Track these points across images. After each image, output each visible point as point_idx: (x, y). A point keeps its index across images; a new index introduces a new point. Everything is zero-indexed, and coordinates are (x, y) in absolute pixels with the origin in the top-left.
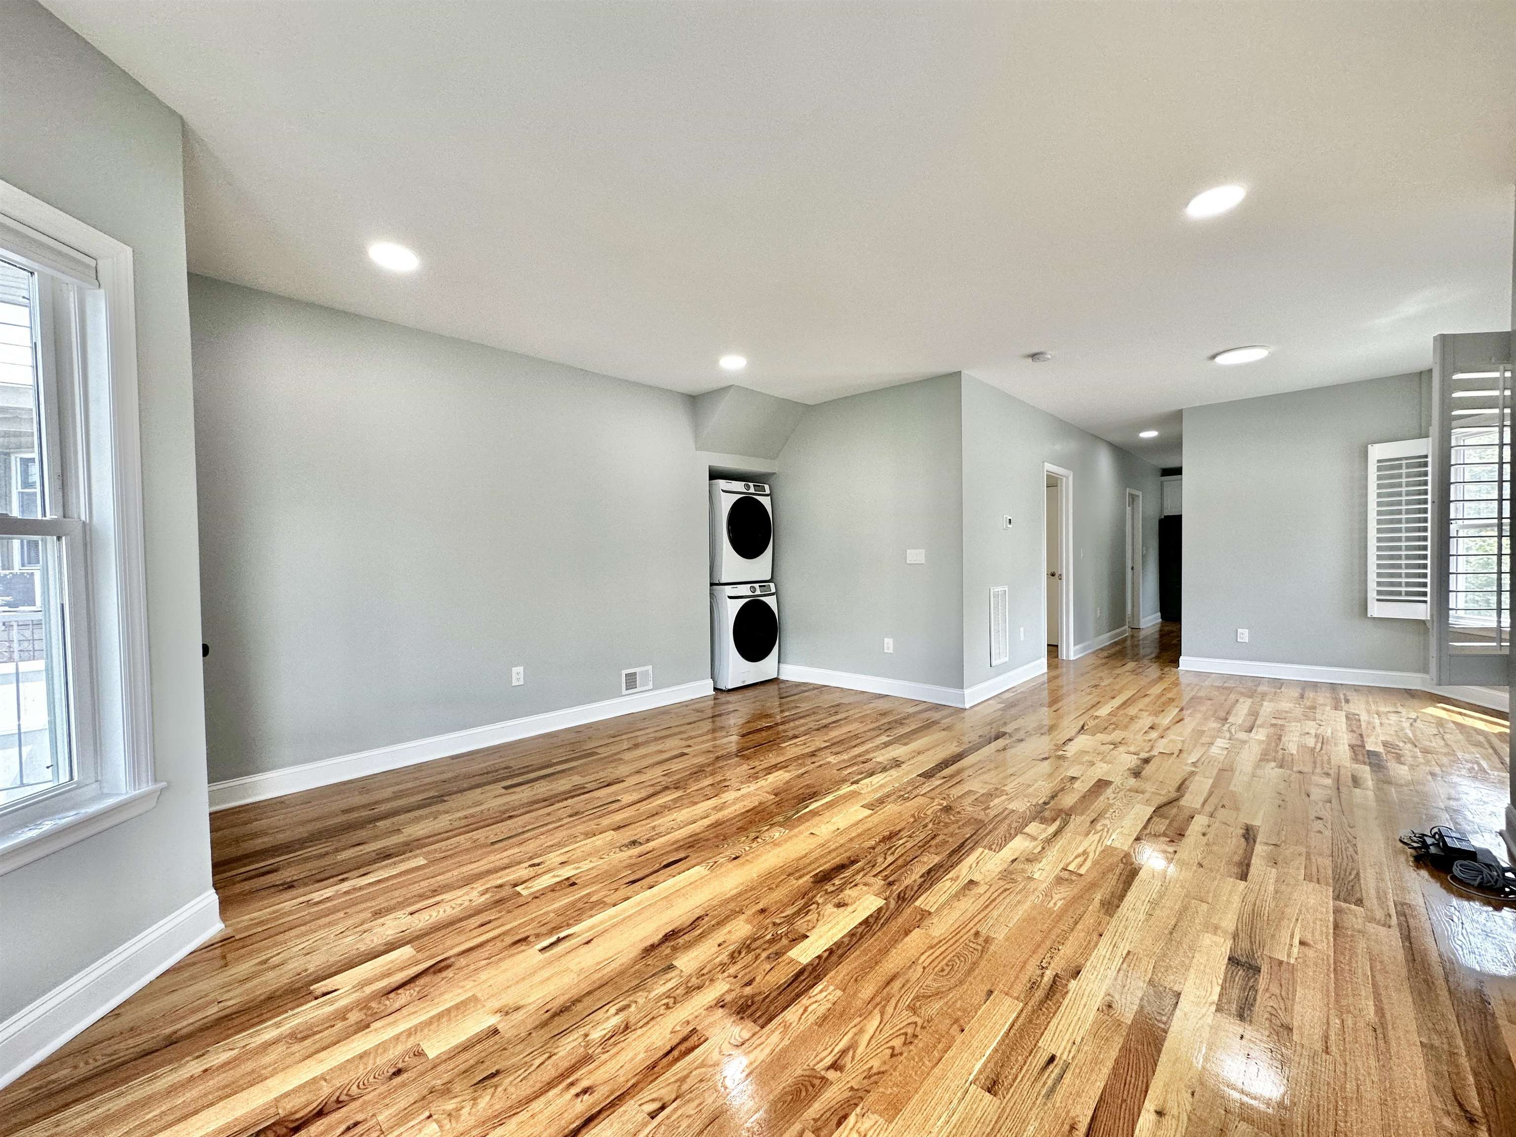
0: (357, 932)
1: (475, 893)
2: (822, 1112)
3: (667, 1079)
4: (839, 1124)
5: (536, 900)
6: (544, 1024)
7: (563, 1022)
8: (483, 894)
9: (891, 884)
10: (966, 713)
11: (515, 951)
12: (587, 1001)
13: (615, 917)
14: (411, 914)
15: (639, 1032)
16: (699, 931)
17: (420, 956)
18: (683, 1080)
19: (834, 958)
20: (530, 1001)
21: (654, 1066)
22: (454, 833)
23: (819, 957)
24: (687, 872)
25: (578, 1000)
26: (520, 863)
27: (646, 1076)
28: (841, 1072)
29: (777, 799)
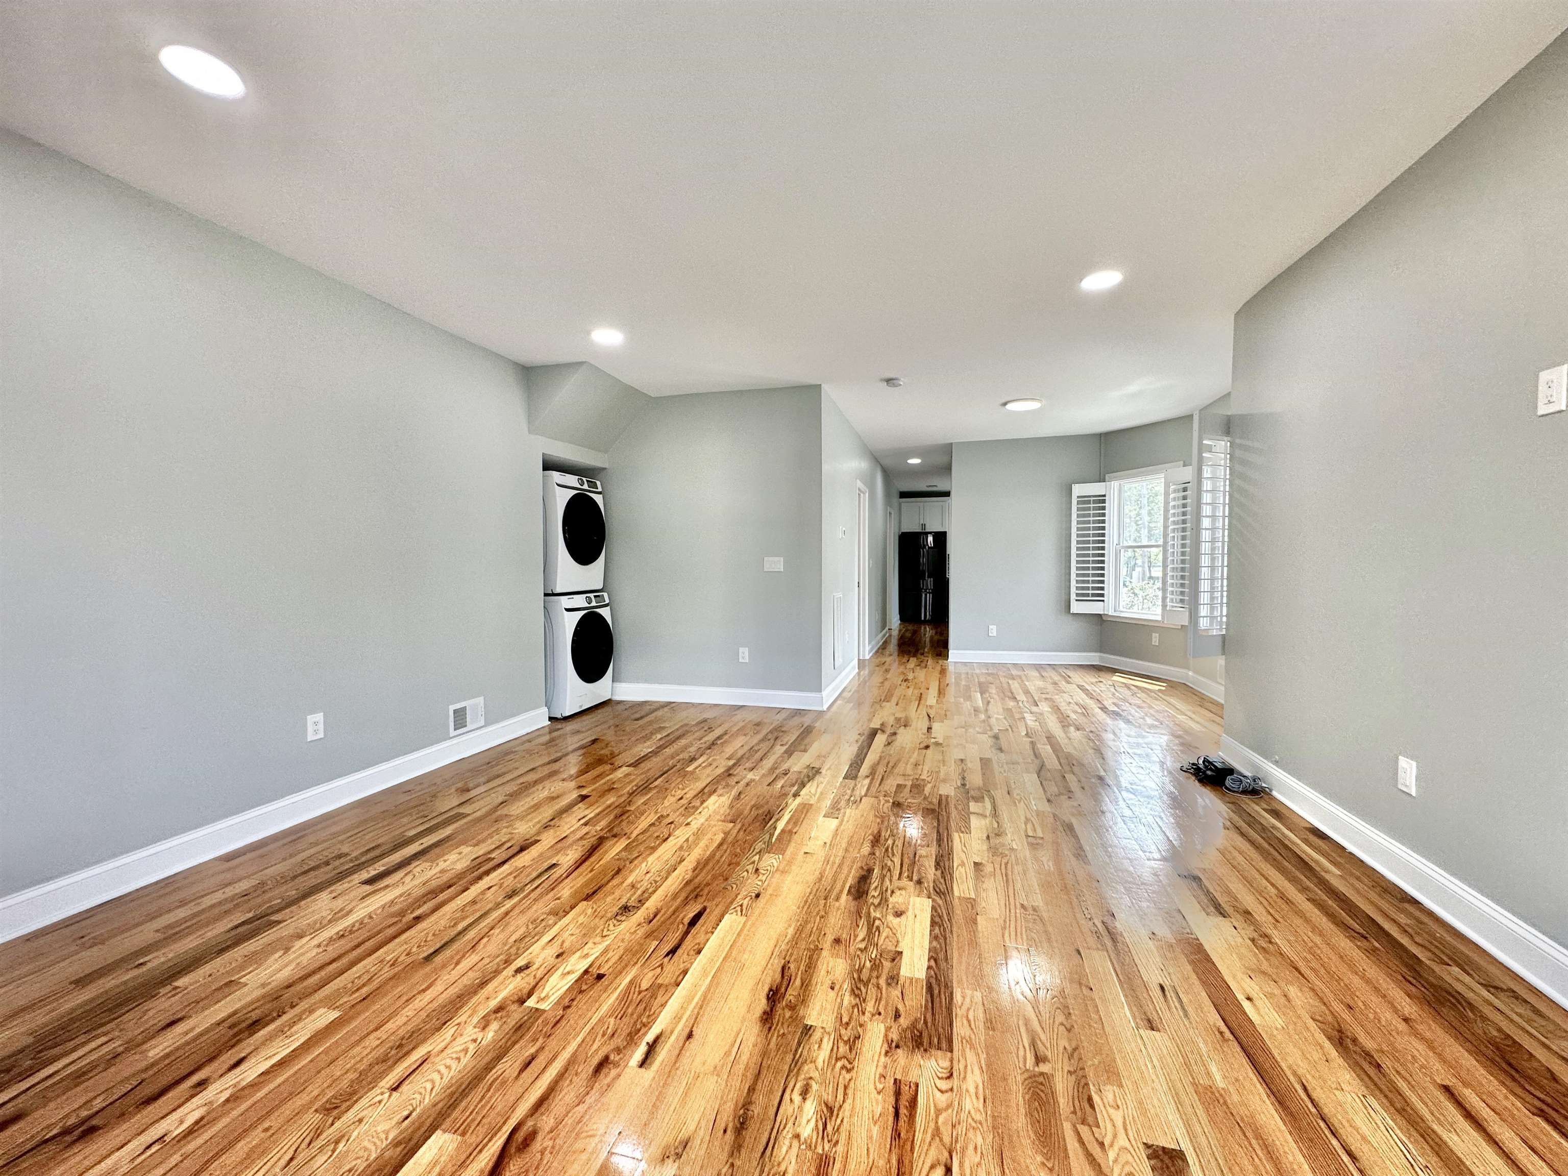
0: (321, 1149)
1: (470, 1032)
2: (1071, 1103)
3: (923, 1140)
4: (1092, 1106)
5: (569, 1011)
6: (737, 1147)
7: (756, 1136)
8: (484, 1024)
9: (919, 882)
10: (828, 716)
11: (608, 1080)
12: (760, 1099)
13: (689, 999)
14: (395, 1089)
15: (847, 1106)
16: (798, 982)
17: (472, 1139)
18: (937, 1132)
19: (943, 964)
20: (692, 1127)
21: (896, 1135)
22: (345, 961)
23: (929, 968)
24: (721, 925)
25: (747, 1104)
26: (497, 972)
27: (901, 1148)
28: (1049, 1061)
29: (739, 826)
